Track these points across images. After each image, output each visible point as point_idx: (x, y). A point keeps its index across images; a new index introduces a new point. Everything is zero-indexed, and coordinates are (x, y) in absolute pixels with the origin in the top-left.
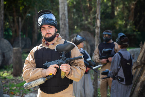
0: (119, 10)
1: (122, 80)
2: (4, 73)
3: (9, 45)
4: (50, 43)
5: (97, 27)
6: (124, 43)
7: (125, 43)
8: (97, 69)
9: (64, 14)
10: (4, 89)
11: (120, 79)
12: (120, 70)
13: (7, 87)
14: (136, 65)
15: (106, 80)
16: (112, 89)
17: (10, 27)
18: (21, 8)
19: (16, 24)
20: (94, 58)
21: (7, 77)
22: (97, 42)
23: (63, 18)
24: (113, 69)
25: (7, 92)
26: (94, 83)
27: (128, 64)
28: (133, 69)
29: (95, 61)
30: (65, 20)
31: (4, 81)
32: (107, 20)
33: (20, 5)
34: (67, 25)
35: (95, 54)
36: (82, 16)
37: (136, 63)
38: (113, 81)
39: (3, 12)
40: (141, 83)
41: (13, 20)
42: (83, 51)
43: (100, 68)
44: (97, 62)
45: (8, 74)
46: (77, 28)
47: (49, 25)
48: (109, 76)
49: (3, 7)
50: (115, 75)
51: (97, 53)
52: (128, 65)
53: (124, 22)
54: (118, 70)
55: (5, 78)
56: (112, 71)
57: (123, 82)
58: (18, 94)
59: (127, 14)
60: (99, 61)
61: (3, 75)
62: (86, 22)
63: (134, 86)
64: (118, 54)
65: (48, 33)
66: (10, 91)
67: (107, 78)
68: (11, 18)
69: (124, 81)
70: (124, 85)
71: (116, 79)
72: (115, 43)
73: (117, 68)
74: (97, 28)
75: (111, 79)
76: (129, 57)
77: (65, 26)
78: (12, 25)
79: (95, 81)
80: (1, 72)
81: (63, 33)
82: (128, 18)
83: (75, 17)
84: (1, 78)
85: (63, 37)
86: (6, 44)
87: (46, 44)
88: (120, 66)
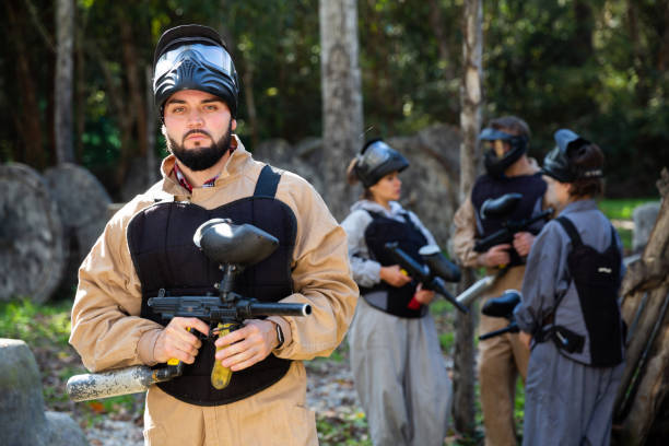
0: (613, 23)
1: (575, 344)
3: (100, 192)
4: (199, 178)
9: (339, 47)
11: (564, 341)
12: (567, 296)
14: (638, 278)
16: (528, 387)
17: (112, 113)
18: (156, 25)
20: (453, 246)
22: (471, 172)
23: (338, 68)
24: (533, 293)
25: (72, 402)
26: (459, 358)
27: (601, 270)
28: (624, 292)
30: (345, 75)
31: (68, 355)
32: (554, 70)
33: (152, 11)
34: (357, 97)
35: (458, 226)
36: (438, 55)
37: (638, 266)
38: (532, 348)
39: (69, 44)
40: (664, 358)
41: (124, 77)
42: (400, 214)
49: (69, 22)
50: (540, 322)
51: (465, 223)
52: (603, 273)
53: (635, 79)
54: (558, 298)
57: (580, 351)
58: (123, 411)
59: (650, 39)
61: (65, 326)
63: (638, 371)
64: (559, 227)
65: (198, 131)
68: (112, 68)
69: (586, 348)
70: (585, 365)
71: (546, 338)
73: (554, 288)
74: (468, 109)
76: (605, 238)
77: (347, 102)
78: (119, 103)
79: (463, 350)
80: (59, 312)
81: (339, 135)
82: (656, 63)
83: (404, 58)
84: (56, 340)
85: (337, 153)
86: (81, 188)
87: (181, 183)
88: (567, 279)
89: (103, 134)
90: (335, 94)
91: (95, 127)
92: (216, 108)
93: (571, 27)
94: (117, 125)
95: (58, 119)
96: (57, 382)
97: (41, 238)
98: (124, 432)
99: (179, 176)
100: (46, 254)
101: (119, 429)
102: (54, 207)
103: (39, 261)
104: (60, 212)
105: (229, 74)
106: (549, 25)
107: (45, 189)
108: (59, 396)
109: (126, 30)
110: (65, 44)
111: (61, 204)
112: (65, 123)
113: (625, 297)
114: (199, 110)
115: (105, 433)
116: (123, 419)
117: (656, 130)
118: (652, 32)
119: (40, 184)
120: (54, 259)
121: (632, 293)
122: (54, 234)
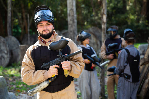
0: (131, 4)
1: (128, 77)
2: (11, 71)
3: (17, 42)
4: (47, 41)
5: (103, 22)
6: (129, 38)
7: (131, 38)
8: (104, 66)
9: (72, 10)
10: (11, 86)
11: (126, 77)
12: (127, 67)
13: (14, 85)
14: (143, 62)
15: (113, 77)
16: (118, 86)
17: (19, 24)
18: (29, 5)
19: (25, 21)
21: (15, 75)
22: (104, 38)
23: (71, 14)
24: (119, 65)
25: (13, 90)
26: (101, 80)
29: (102, 58)
30: (73, 16)
31: (11, 79)
32: (118, 15)
33: (28, 1)
34: (76, 21)
35: (102, 50)
37: (143, 59)
38: (119, 78)
40: (148, 80)
41: (22, 16)
43: (107, 65)
44: (104, 58)
45: (16, 72)
46: (87, 23)
47: (47, 22)
48: (115, 73)
50: (121, 72)
51: (103, 49)
53: (136, 17)
54: (125, 67)
55: (12, 76)
56: (118, 68)
57: (130, 79)
58: (25, 92)
59: (139, 8)
60: (106, 58)
62: (96, 18)
65: (46, 30)
66: (16, 89)
67: (114, 75)
68: (19, 14)
69: (131, 78)
70: (131, 82)
71: (122, 76)
72: (122, 39)
73: (124, 64)
74: (103, 24)
75: (117, 76)
76: (136, 53)
77: (74, 22)
78: (21, 22)
79: (102, 78)
80: (9, 69)
81: (72, 29)
82: (141, 13)
83: (85, 12)
84: (9, 75)
85: (71, 33)
86: (13, 41)
87: (43, 42)
88: (127, 62)
89: (17, 29)
90: (71, 20)
91: (16, 27)
92: (50, 24)
93: (122, 5)
94: (21, 27)
95: (8, 26)
96: (9, 85)
97: (4, 53)
98: (25, 97)
99: (42, 40)
100: (6, 56)
101: (24, 96)
102: (7, 45)
103: (4, 58)
104: (9, 47)
105: (52, 16)
106: (117, 5)
107: (5, 42)
108: (10, 88)
109: (23, 6)
110: (9, 9)
111: (9, 45)
112: (9, 27)
113: (140, 66)
114: (46, 25)
115: (21, 97)
116: (25, 94)
117: (141, 28)
118: (140, 6)
119: (4, 40)
120: (7, 57)
121: (142, 65)
122: (7, 52)
